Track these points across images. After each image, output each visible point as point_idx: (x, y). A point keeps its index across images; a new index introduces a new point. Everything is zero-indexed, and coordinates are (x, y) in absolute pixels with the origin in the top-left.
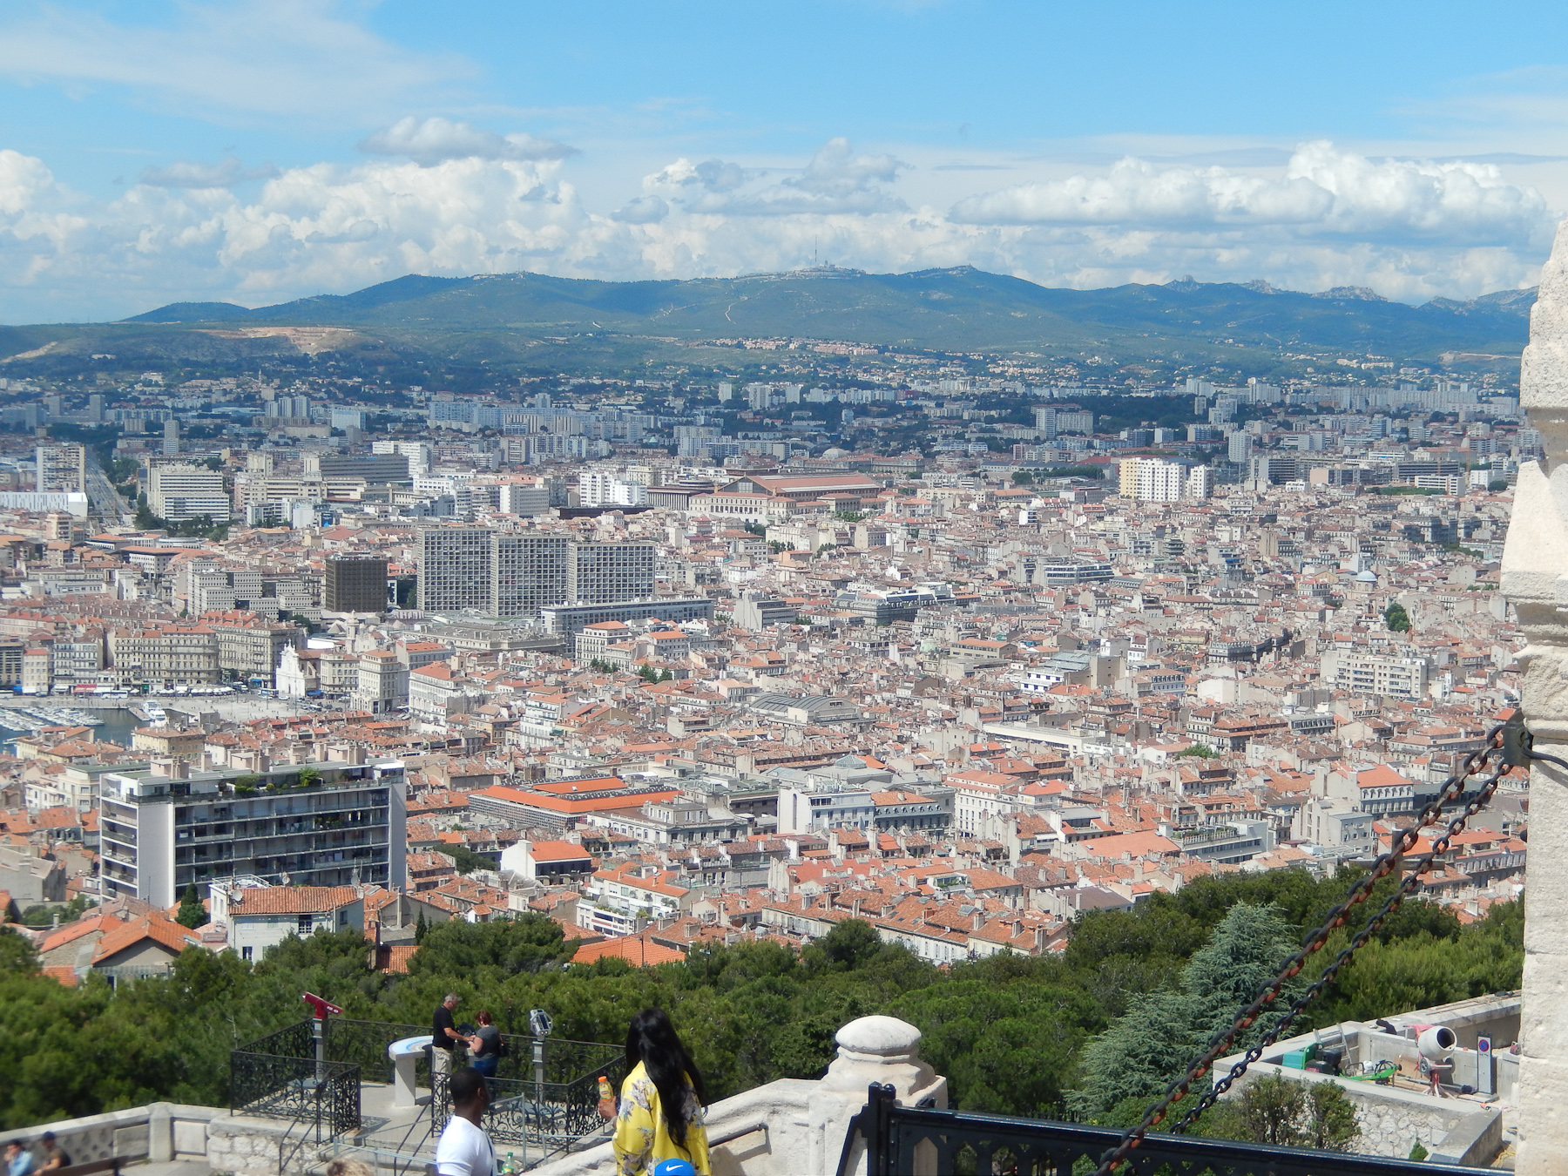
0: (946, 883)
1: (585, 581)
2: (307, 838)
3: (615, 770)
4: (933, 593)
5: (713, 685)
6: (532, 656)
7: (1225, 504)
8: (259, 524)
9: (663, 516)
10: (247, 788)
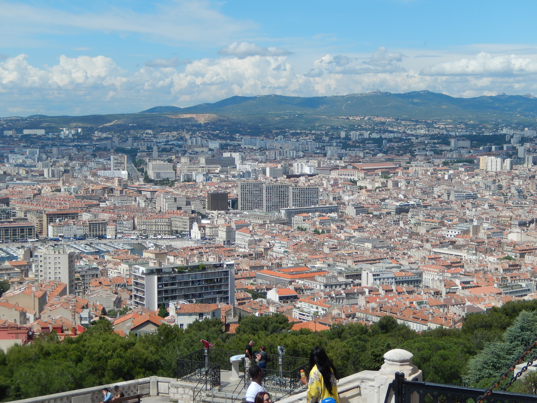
0: (420, 303)
1: (295, 200)
2: (202, 287)
3: (305, 264)
4: (415, 203)
5: (339, 235)
6: (277, 225)
7: (517, 172)
8: (185, 181)
9: (322, 177)
10: (181, 270)
